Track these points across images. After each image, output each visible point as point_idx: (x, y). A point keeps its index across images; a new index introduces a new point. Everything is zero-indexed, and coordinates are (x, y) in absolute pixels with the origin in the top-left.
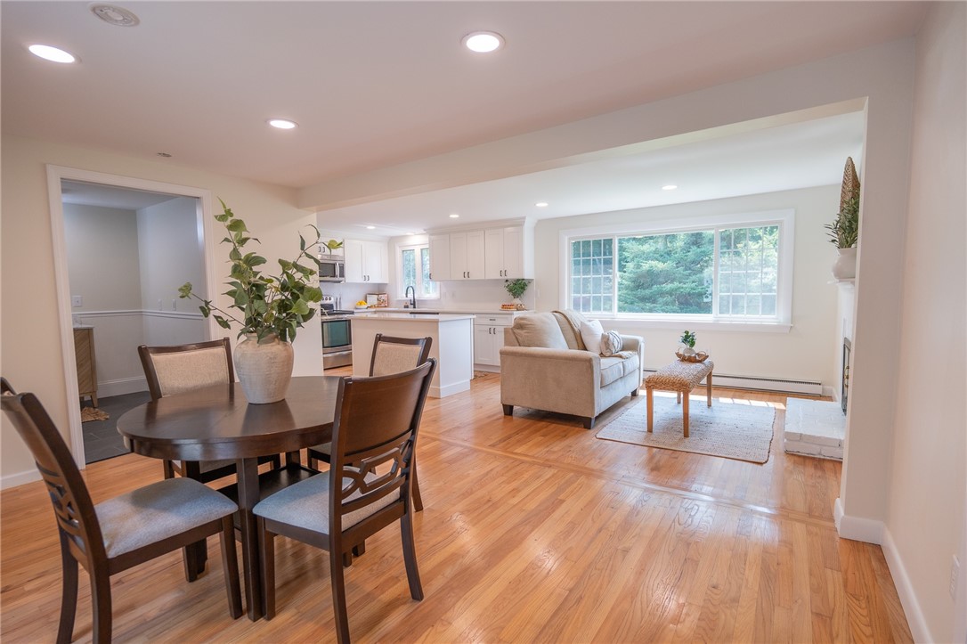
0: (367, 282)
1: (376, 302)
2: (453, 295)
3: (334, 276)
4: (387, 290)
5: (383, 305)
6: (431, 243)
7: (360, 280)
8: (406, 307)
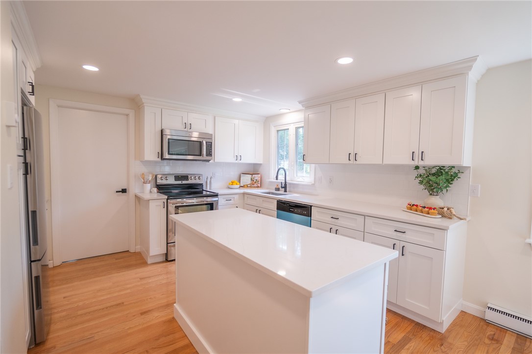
0: (238, 161)
1: (249, 182)
2: (331, 181)
3: (200, 154)
4: (261, 170)
5: (255, 185)
6: (307, 121)
7: (232, 160)
8: (278, 189)
